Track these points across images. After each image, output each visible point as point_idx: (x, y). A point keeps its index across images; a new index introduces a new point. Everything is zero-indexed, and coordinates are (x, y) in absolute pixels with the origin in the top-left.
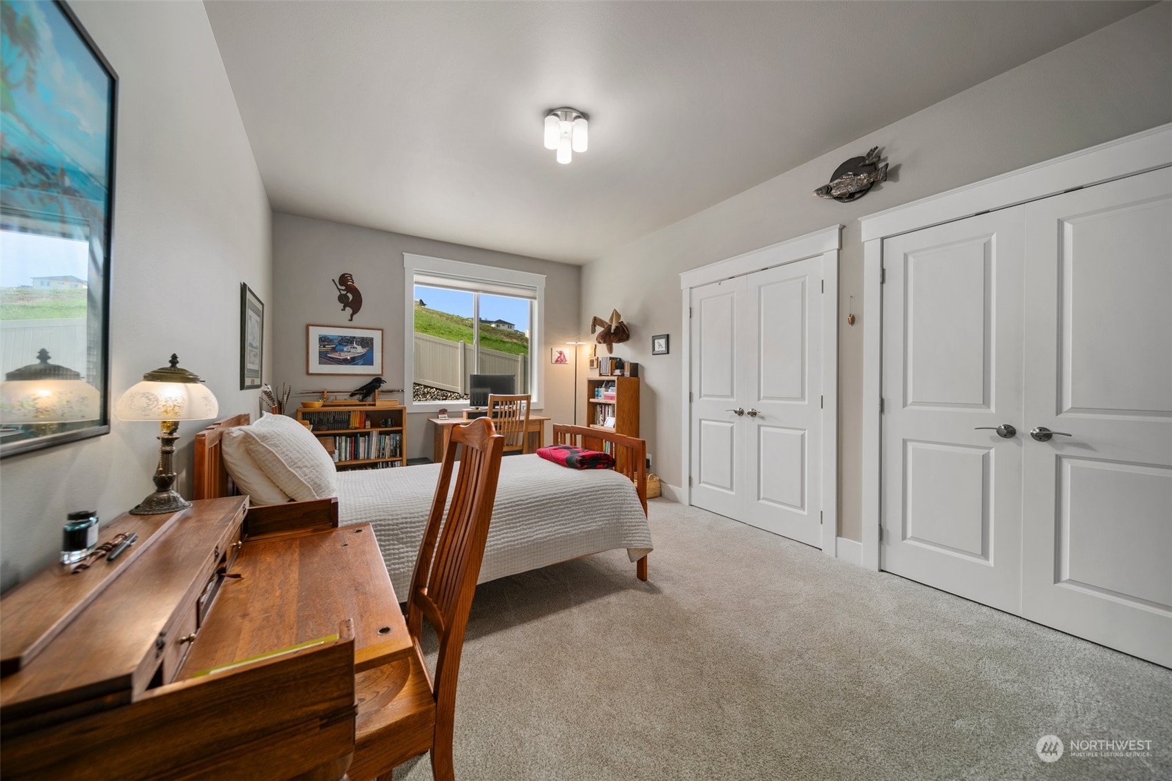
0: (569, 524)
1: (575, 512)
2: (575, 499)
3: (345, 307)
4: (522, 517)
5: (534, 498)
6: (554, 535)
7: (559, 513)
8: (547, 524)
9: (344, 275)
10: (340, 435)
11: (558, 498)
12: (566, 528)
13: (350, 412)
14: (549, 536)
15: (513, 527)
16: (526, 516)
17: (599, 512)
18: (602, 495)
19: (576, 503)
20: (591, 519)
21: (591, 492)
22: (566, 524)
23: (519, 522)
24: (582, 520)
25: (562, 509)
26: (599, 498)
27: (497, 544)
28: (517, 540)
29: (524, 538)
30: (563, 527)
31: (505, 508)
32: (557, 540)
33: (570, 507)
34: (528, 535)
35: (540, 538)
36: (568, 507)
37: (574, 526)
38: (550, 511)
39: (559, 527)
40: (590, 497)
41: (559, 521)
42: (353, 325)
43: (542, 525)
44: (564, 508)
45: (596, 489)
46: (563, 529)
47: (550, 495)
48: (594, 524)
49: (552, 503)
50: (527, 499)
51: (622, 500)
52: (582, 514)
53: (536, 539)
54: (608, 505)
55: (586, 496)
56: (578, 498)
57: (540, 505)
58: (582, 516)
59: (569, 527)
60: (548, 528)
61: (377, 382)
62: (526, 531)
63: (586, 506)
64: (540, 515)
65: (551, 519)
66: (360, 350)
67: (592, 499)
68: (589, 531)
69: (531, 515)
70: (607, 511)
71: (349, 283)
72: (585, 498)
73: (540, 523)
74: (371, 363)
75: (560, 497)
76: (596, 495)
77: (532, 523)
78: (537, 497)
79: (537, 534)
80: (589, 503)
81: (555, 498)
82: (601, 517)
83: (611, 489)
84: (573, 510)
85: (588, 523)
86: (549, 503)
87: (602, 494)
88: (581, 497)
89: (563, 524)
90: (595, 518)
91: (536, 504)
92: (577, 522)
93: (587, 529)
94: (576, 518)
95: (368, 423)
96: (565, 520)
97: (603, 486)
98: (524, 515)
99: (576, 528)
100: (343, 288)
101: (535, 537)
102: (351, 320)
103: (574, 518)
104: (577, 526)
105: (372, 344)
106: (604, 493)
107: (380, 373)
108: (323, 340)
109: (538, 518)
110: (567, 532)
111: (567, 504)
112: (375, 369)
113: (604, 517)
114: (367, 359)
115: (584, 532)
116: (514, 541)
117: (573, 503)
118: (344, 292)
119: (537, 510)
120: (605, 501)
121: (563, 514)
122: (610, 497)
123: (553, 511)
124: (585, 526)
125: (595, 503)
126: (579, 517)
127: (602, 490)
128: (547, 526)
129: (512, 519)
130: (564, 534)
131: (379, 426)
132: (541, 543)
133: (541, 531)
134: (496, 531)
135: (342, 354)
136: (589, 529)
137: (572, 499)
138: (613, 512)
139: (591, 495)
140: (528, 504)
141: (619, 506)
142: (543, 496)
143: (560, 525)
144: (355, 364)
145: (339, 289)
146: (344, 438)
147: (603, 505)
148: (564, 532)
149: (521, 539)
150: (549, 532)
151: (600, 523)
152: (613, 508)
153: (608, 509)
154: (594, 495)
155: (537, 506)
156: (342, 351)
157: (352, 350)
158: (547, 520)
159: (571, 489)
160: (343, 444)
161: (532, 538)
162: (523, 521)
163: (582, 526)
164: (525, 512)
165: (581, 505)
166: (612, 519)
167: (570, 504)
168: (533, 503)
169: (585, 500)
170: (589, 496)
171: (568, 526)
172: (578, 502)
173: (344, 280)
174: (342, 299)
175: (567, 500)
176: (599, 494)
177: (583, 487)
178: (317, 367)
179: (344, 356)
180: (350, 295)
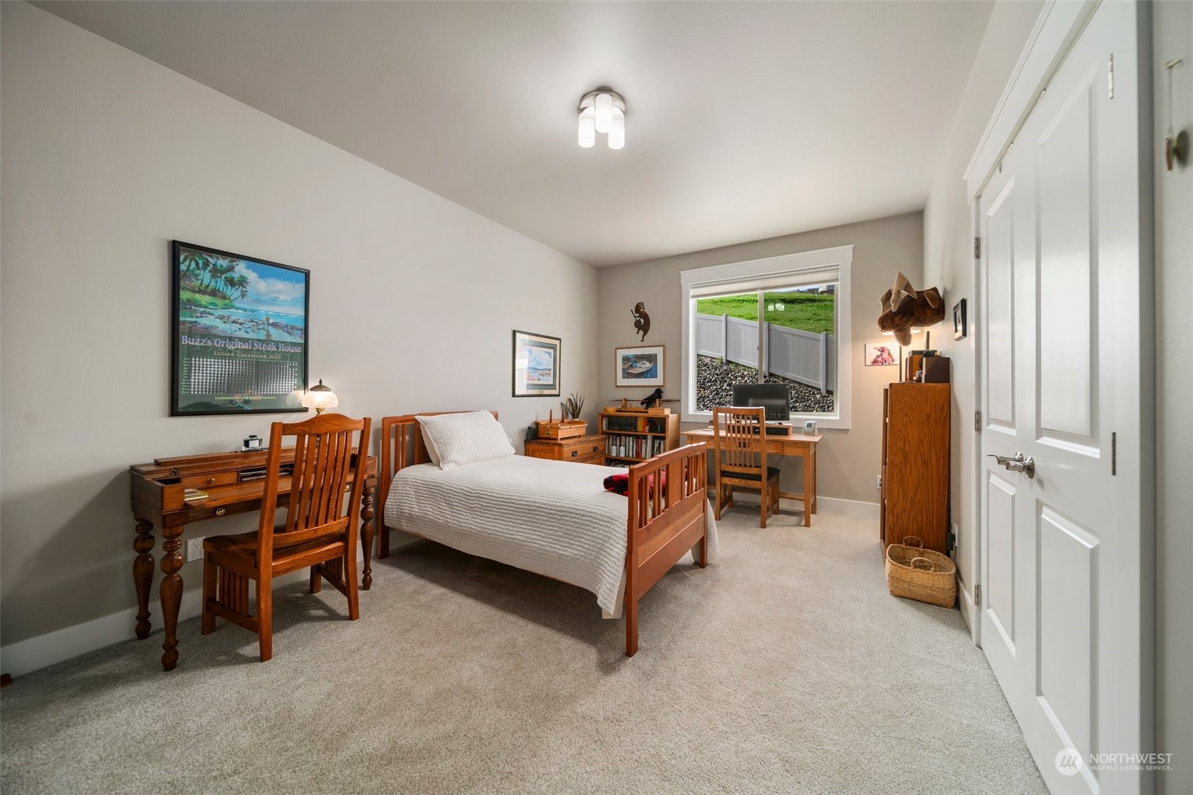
0: (546, 538)
1: (555, 528)
2: (559, 515)
3: (638, 331)
4: (512, 514)
5: (526, 501)
6: (530, 542)
7: (541, 524)
8: (528, 529)
9: (638, 305)
10: (630, 436)
11: (544, 508)
12: (542, 541)
13: (637, 417)
14: (526, 541)
15: (504, 521)
16: (515, 515)
17: (579, 539)
18: (587, 523)
19: (558, 520)
20: (568, 543)
21: (577, 514)
22: (543, 537)
23: (509, 518)
24: (558, 540)
25: (544, 521)
26: (583, 524)
27: (489, 529)
28: (503, 533)
29: (508, 534)
30: (540, 538)
31: (504, 502)
32: (531, 548)
33: (552, 522)
34: (511, 532)
35: (519, 540)
36: (550, 521)
37: (550, 543)
38: (534, 518)
39: (537, 537)
40: (574, 520)
41: (539, 531)
42: (645, 345)
43: (524, 528)
44: (546, 521)
45: (582, 512)
46: (539, 540)
47: (539, 503)
48: (570, 550)
49: (538, 511)
50: (520, 501)
51: (607, 536)
52: (561, 534)
53: (515, 539)
54: (589, 535)
55: (570, 517)
56: (562, 516)
57: (528, 510)
58: (560, 536)
59: (545, 542)
60: (528, 533)
61: (658, 393)
62: (511, 528)
63: (566, 527)
64: (525, 518)
65: (533, 526)
66: (648, 365)
67: (575, 522)
68: (562, 555)
69: (519, 516)
70: (586, 541)
71: (642, 310)
72: (568, 518)
73: (523, 526)
74: (656, 376)
75: (546, 508)
76: (580, 519)
77: (518, 524)
78: (528, 501)
79: (518, 535)
80: (571, 526)
81: (542, 507)
82: (578, 546)
83: (599, 520)
84: (554, 526)
85: (564, 546)
86: (535, 510)
87: (587, 521)
88: (565, 516)
89: (541, 536)
90: (573, 544)
91: (525, 507)
92: (554, 539)
93: (561, 552)
94: (555, 536)
95: (647, 428)
96: (544, 533)
97: (592, 513)
98: (514, 513)
99: (551, 545)
100: (638, 315)
101: (515, 537)
102: (642, 341)
103: (552, 535)
104: (553, 543)
105: (656, 359)
106: (590, 521)
107: (662, 384)
108: (626, 359)
109: (523, 520)
110: (541, 545)
111: (550, 517)
112: (658, 381)
113: (581, 546)
115: (557, 553)
116: (501, 532)
117: (555, 518)
118: (638, 319)
119: (525, 513)
120: (587, 530)
121: (544, 526)
122: (594, 528)
123: (536, 519)
124: (560, 547)
125: (577, 527)
126: (558, 536)
127: (589, 516)
128: (528, 532)
129: (505, 513)
130: (538, 546)
131: (653, 432)
132: (518, 544)
133: (522, 534)
134: (493, 519)
135: (636, 369)
136: (563, 552)
137: (556, 514)
138: (593, 546)
139: (575, 518)
140: (520, 504)
141: (601, 542)
142: (533, 502)
143: (539, 536)
144: (645, 377)
145: (635, 317)
146: (631, 438)
147: (584, 534)
148: (538, 544)
149: (505, 533)
150: (526, 537)
151: (576, 552)
152: (594, 541)
153: (588, 540)
154: (578, 519)
155: (525, 509)
156: (637, 367)
157: (643, 366)
158: (530, 526)
159: (560, 505)
160: (631, 443)
161: (513, 537)
162: (511, 518)
163: (557, 546)
164: (515, 511)
165: (563, 524)
166: (589, 554)
167: (553, 518)
168: (524, 505)
169: (568, 521)
170: (573, 517)
171: (545, 539)
172: (561, 520)
173: (639, 309)
174: (637, 324)
175: (551, 513)
176: (584, 520)
177: (571, 506)
178: (622, 381)
179: (638, 371)
180: (642, 320)
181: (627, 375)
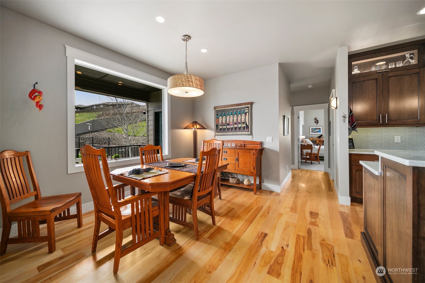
10: (315, 144)
13: (317, 140)
61: (321, 135)
66: (318, 130)
71: (316, 119)
102: (317, 125)
105: (321, 129)
108: (312, 129)
112: (321, 133)
114: (320, 131)
144: (317, 133)
145: (314, 120)
174: (315, 122)
178: (311, 133)
179: (315, 131)
180: (316, 121)
181: (312, 132)
